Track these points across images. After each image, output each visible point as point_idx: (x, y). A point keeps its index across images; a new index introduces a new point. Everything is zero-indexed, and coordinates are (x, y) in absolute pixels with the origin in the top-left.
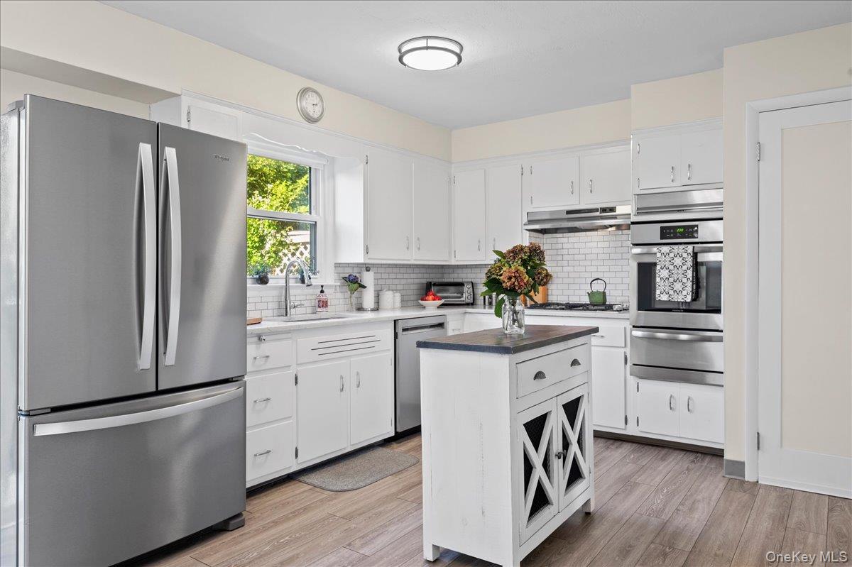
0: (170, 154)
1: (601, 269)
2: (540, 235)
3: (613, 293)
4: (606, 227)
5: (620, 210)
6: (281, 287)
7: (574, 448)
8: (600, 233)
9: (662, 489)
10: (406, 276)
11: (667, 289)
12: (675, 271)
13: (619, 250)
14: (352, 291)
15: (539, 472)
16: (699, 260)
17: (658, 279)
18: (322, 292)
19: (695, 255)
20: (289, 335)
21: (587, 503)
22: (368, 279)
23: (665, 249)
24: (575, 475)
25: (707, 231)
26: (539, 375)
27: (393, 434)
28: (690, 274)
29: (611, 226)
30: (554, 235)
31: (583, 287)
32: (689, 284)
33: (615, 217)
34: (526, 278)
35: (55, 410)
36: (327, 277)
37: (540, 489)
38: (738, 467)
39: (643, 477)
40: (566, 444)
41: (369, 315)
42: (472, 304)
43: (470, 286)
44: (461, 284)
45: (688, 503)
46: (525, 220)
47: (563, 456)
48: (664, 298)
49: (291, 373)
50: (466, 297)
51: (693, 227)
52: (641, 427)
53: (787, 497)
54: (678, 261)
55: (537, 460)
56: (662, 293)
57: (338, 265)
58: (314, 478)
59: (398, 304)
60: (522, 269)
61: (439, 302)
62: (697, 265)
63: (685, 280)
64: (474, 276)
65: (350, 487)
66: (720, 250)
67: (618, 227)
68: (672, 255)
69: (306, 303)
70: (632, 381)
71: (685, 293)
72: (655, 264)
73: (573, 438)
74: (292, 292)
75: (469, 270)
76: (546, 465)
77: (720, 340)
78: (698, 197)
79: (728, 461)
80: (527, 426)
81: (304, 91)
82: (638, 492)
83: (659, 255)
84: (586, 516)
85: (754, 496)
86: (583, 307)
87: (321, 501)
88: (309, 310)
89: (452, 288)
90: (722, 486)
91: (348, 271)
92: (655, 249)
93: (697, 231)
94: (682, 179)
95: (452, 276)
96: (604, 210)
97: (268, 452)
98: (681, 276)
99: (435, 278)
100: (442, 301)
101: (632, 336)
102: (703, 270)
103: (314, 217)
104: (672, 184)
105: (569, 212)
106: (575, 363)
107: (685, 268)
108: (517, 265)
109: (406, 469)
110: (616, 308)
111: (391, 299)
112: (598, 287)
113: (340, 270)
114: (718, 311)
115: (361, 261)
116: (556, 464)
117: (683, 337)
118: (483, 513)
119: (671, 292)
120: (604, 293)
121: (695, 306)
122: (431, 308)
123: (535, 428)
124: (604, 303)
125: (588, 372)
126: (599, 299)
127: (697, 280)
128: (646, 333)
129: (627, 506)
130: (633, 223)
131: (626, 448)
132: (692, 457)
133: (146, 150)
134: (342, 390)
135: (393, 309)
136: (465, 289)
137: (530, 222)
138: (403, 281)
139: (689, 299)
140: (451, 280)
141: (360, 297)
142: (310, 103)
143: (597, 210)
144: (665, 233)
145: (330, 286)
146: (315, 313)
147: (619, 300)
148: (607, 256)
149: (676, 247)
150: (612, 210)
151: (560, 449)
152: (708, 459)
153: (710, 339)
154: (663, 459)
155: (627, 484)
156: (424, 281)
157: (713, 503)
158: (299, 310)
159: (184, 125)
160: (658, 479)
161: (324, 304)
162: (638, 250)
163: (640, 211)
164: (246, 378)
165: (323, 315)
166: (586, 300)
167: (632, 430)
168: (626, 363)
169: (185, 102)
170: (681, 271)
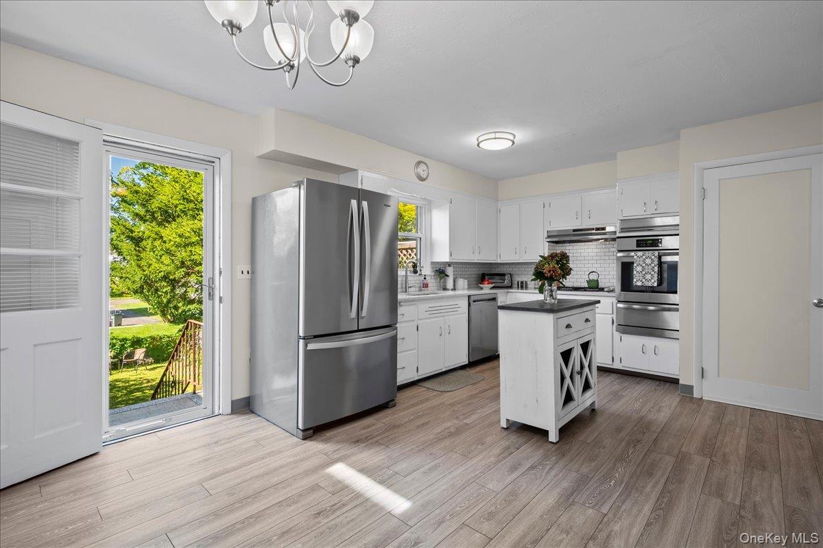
0: (365, 204)
1: (596, 265)
2: (555, 245)
3: (603, 281)
4: (599, 240)
5: (609, 229)
6: (403, 276)
7: (586, 370)
8: (594, 243)
9: (640, 399)
10: (470, 270)
11: (641, 278)
12: (647, 267)
13: (607, 254)
14: (441, 279)
15: (568, 381)
16: (662, 260)
17: (635, 272)
18: (425, 278)
19: (660, 257)
20: (414, 303)
21: (593, 403)
22: (450, 271)
23: (640, 254)
24: (587, 386)
25: (668, 242)
26: (568, 326)
27: (467, 363)
28: (656, 269)
29: (602, 239)
30: (564, 245)
31: (583, 277)
32: (656, 275)
33: (605, 234)
34: (559, 271)
35: (315, 337)
36: (427, 270)
37: (568, 391)
38: (690, 389)
39: (626, 392)
40: (582, 367)
41: (450, 293)
42: (511, 287)
43: (509, 276)
44: (504, 275)
45: (656, 408)
46: (546, 236)
47: (580, 373)
48: (639, 284)
49: (415, 324)
50: (507, 282)
51: (658, 240)
52: (623, 364)
53: (722, 408)
54: (648, 261)
55: (567, 374)
56: (637, 282)
57: (433, 263)
58: (428, 384)
59: (466, 286)
60: (556, 266)
61: (492, 285)
62: (660, 264)
63: (653, 273)
64: (511, 270)
65: (449, 389)
66: (677, 254)
67: (606, 240)
68: (644, 257)
69: (417, 285)
70: (617, 335)
71: (653, 281)
72: (633, 263)
73: (586, 364)
74: (409, 278)
75: (507, 266)
76: (572, 377)
77: (677, 310)
78: (659, 221)
79: (681, 384)
80: (562, 354)
81: (419, 163)
82: (623, 401)
83: (635, 257)
84: (593, 411)
85: (700, 406)
86: (584, 289)
87: (434, 396)
88: (417, 289)
89: (497, 277)
90: (678, 399)
91: (438, 267)
92: (633, 254)
93: (661, 243)
94: (651, 211)
95: (497, 269)
96: (598, 229)
97: (404, 368)
98: (650, 271)
99: (486, 271)
100: (493, 285)
101: (617, 307)
102: (665, 266)
103: (419, 235)
104: (645, 213)
105: (574, 231)
106: (587, 320)
107: (653, 265)
108: (553, 264)
109: (478, 382)
110: (606, 290)
111: (462, 283)
112: (594, 277)
113: (434, 266)
114: (676, 292)
115: (448, 260)
116: (577, 377)
117: (651, 308)
118: (537, 401)
119: (644, 280)
120: (597, 281)
121: (660, 289)
122: (486, 290)
123: (566, 355)
124: (597, 287)
125: (594, 326)
126: (594, 285)
127: (660, 273)
128: (626, 306)
129: (617, 407)
130: (618, 237)
131: (613, 377)
132: (657, 383)
133: (354, 203)
134: (441, 335)
135: (464, 289)
136: (506, 277)
137: (549, 237)
138: (468, 273)
139: (656, 284)
140: (496, 272)
141: (445, 282)
142: (422, 170)
143: (593, 229)
144: (639, 244)
145: (428, 275)
146: (421, 290)
147: (607, 285)
148: (599, 258)
149: (647, 252)
150: (604, 229)
151: (579, 368)
152: (668, 384)
153: (669, 310)
154: (638, 383)
155: (616, 396)
156: (481, 273)
157: (673, 408)
158: (412, 289)
159: (360, 187)
160: (636, 394)
161: (426, 286)
162: (620, 254)
163: (623, 230)
164: (398, 325)
165: (426, 292)
166: (586, 285)
167: (617, 366)
168: (613, 324)
169: (360, 173)
170: (650, 267)
